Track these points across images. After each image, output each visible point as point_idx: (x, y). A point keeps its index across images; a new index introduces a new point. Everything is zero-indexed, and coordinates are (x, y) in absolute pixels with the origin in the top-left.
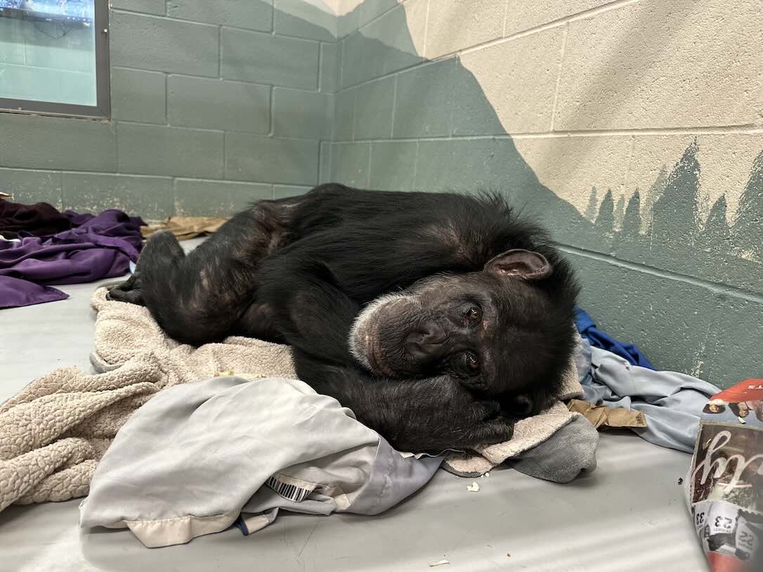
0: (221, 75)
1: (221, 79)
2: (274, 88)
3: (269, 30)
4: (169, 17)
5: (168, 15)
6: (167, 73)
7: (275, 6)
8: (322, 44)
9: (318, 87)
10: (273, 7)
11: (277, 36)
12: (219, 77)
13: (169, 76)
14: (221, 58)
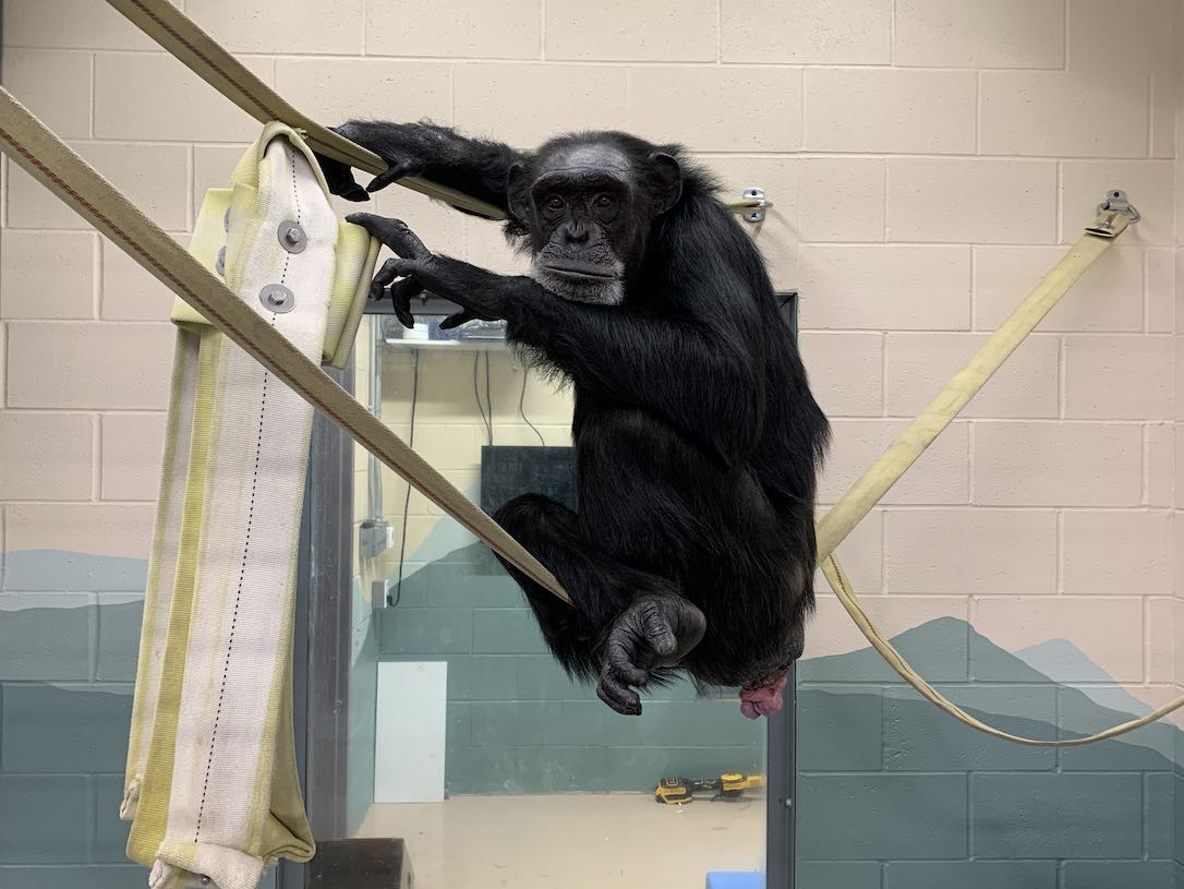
0: (971, 852)
1: (971, 860)
2: (1064, 863)
3: (1049, 767)
4: (887, 771)
5: (887, 768)
6: (882, 860)
7: (1060, 726)
8: (1148, 774)
9: (1143, 851)
10: (1057, 728)
11: (1065, 773)
12: (968, 856)
13: (887, 865)
14: (972, 823)
